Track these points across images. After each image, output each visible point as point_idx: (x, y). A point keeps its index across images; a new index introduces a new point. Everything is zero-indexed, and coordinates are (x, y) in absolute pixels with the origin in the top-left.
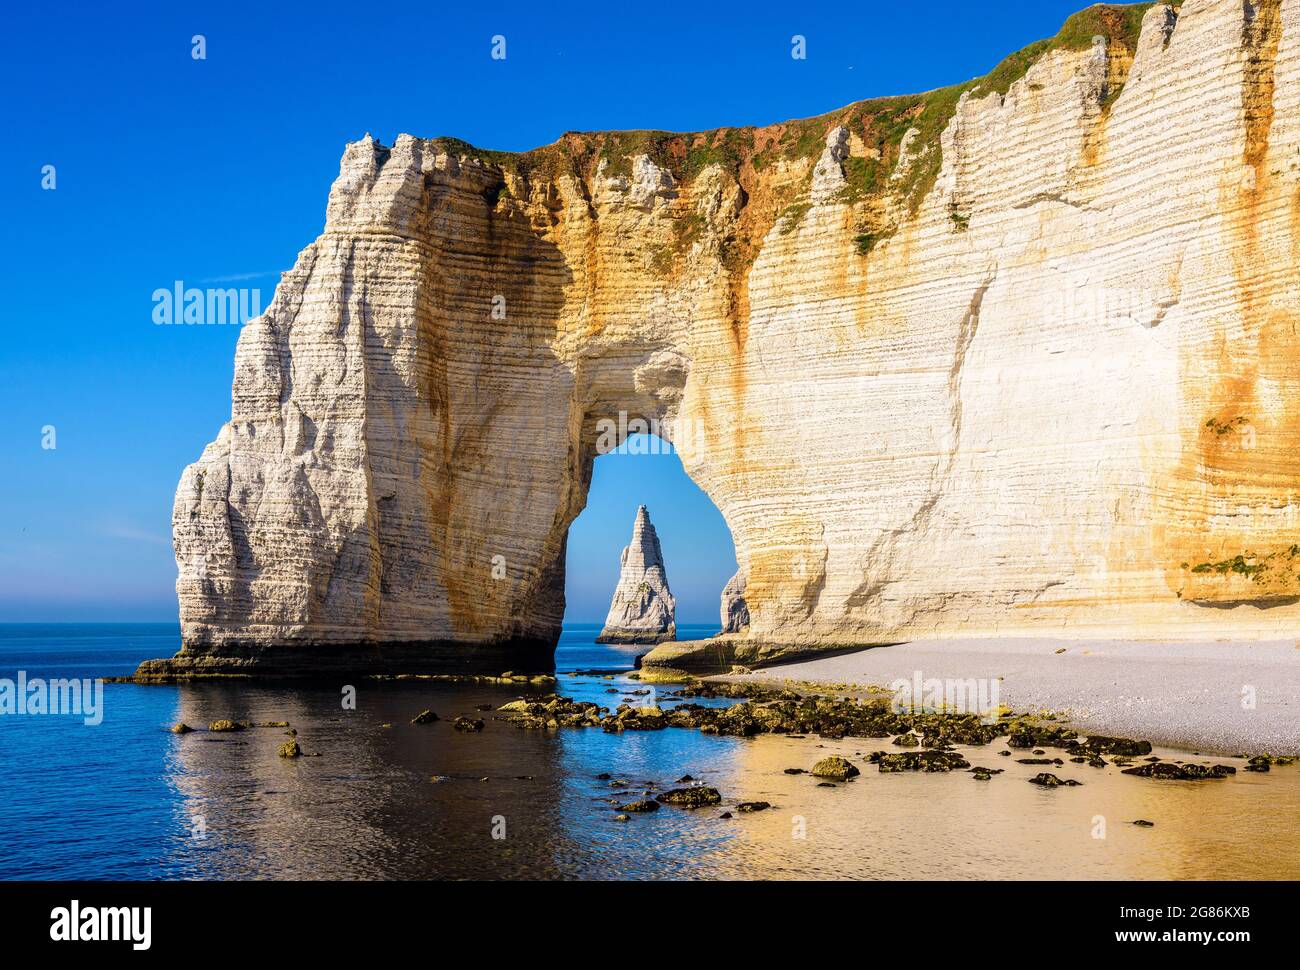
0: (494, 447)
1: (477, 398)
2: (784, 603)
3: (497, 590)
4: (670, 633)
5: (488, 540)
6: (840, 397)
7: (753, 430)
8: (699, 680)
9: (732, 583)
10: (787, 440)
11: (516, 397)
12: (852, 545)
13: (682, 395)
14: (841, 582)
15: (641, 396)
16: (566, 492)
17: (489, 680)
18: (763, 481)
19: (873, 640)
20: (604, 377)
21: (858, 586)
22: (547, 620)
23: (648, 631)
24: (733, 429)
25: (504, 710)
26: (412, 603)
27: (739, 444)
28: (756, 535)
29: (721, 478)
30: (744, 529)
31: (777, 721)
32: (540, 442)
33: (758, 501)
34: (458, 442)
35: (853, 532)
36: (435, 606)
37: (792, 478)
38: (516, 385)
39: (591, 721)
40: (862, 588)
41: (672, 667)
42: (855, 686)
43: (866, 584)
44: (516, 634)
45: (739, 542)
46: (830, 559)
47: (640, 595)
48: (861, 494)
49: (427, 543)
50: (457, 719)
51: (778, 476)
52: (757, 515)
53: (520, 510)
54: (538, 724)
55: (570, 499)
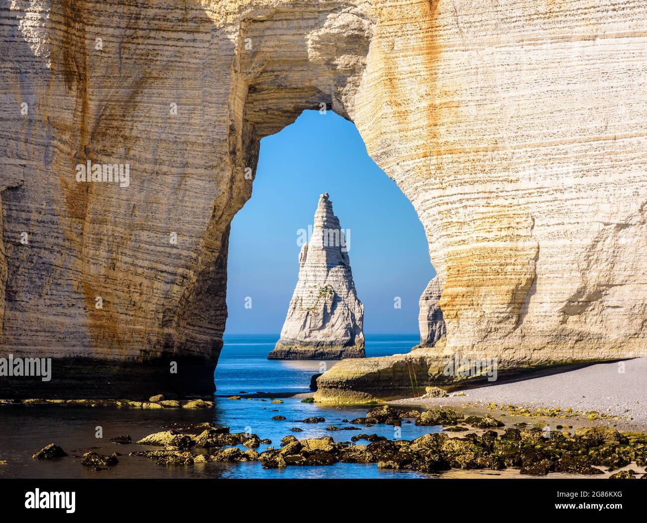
0: (140, 126)
1: (120, 69)
2: (487, 311)
3: (144, 297)
4: (357, 347)
5: (133, 237)
6: (552, 65)
7: (447, 105)
8: (385, 404)
9: (431, 286)
10: (489, 117)
11: (166, 68)
12: (567, 242)
13: (364, 65)
14: (555, 286)
15: (316, 66)
16: (227, 179)
17: (133, 405)
18: (462, 166)
19: (594, 355)
20: (272, 44)
21: (575, 291)
22: (204, 333)
23: (332, 344)
24: (425, 104)
25: (144, 443)
26: (43, 313)
27: (431, 122)
28: (452, 230)
29: (411, 162)
30: (439, 223)
31: (469, 456)
32: (196, 120)
33: (455, 190)
34: (98, 121)
35: (570, 226)
36: (70, 316)
37: (495, 162)
38: (167, 53)
39: (247, 456)
40: (580, 293)
41: (353, 389)
42: (571, 411)
43: (585, 287)
44: (167, 350)
45: (434, 239)
46: (542, 258)
47: (322, 301)
48: (578, 181)
49: (60, 241)
50: (86, 454)
51: (479, 160)
52: (454, 206)
53: (172, 202)
54: (182, 460)
55: (231, 188)
